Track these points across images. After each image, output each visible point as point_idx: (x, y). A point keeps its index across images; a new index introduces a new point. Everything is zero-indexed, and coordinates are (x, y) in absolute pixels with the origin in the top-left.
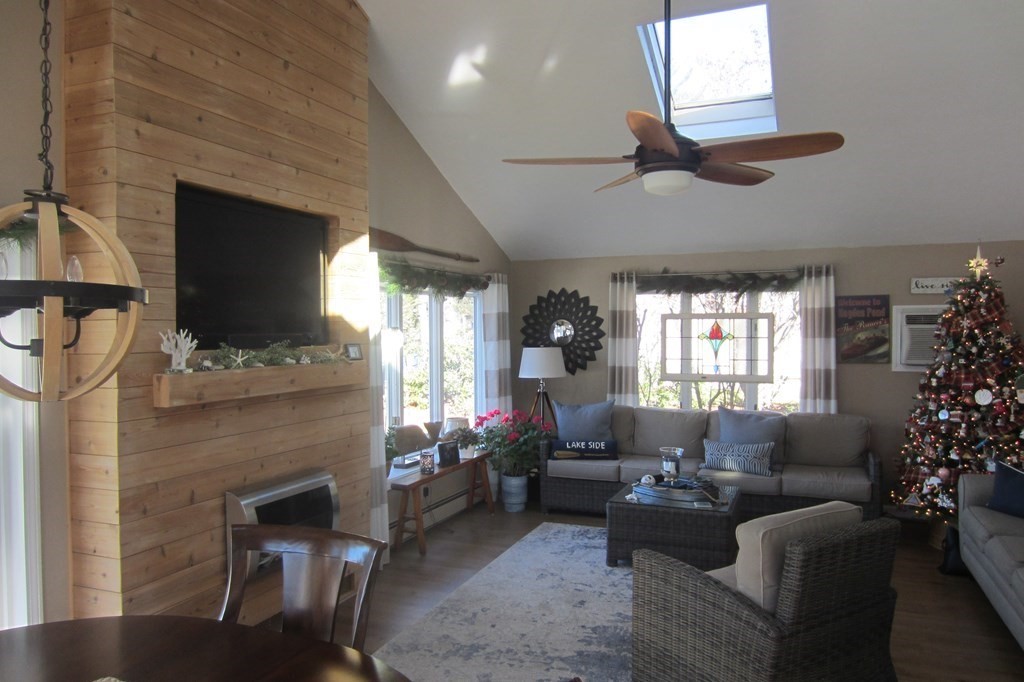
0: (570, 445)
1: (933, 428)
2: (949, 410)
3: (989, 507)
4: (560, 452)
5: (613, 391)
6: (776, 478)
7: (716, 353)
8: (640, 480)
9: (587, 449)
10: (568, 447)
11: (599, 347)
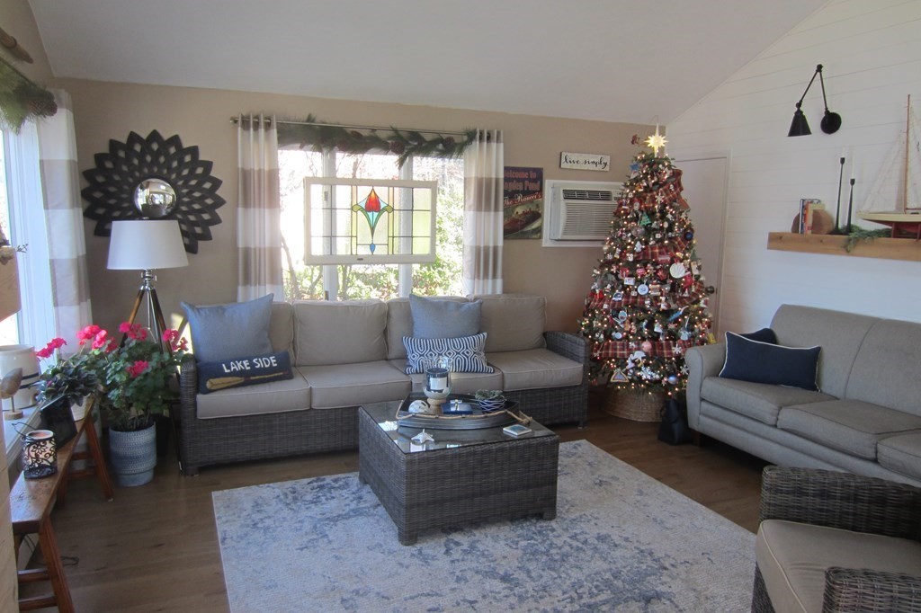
0: (229, 368)
1: (635, 305)
2: (647, 284)
4: (216, 382)
5: (247, 281)
6: (498, 373)
7: (373, 229)
9: (254, 371)
10: (226, 371)
11: (216, 220)
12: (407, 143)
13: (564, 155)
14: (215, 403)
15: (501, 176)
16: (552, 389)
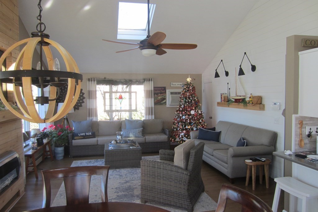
0: (80, 134)
1: (182, 121)
2: (185, 116)
3: (198, 139)
4: (77, 137)
5: (89, 116)
6: (144, 138)
7: (121, 103)
8: (111, 142)
9: (86, 135)
10: (79, 135)
11: (83, 102)
12: (128, 82)
13: (171, 83)
14: (76, 142)
15: (153, 89)
16: (159, 142)
